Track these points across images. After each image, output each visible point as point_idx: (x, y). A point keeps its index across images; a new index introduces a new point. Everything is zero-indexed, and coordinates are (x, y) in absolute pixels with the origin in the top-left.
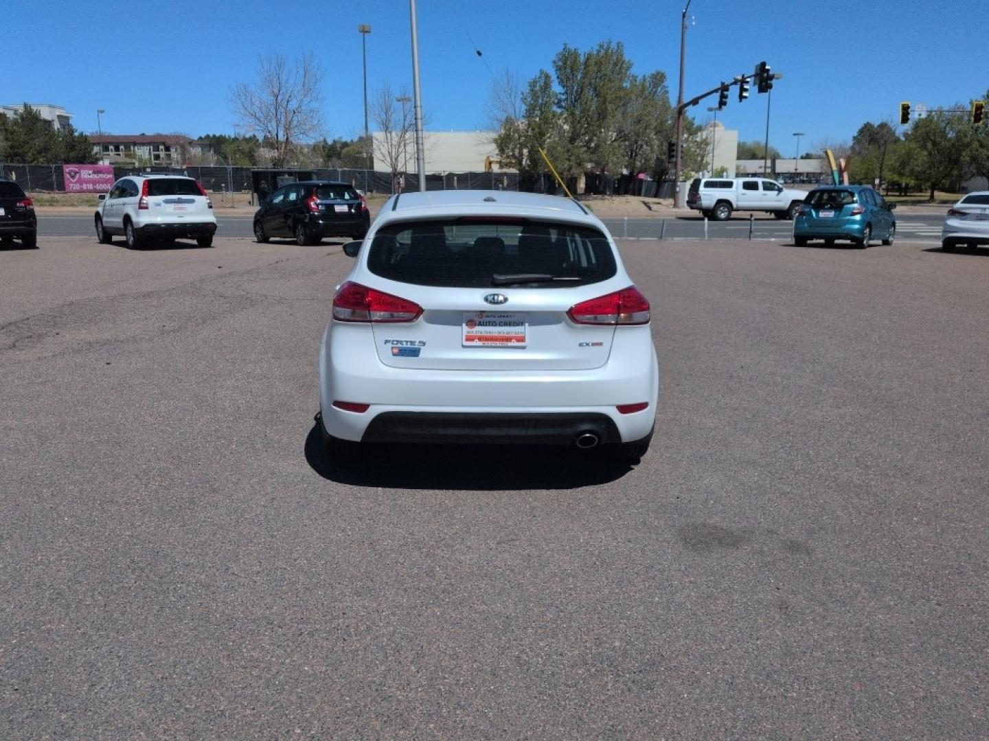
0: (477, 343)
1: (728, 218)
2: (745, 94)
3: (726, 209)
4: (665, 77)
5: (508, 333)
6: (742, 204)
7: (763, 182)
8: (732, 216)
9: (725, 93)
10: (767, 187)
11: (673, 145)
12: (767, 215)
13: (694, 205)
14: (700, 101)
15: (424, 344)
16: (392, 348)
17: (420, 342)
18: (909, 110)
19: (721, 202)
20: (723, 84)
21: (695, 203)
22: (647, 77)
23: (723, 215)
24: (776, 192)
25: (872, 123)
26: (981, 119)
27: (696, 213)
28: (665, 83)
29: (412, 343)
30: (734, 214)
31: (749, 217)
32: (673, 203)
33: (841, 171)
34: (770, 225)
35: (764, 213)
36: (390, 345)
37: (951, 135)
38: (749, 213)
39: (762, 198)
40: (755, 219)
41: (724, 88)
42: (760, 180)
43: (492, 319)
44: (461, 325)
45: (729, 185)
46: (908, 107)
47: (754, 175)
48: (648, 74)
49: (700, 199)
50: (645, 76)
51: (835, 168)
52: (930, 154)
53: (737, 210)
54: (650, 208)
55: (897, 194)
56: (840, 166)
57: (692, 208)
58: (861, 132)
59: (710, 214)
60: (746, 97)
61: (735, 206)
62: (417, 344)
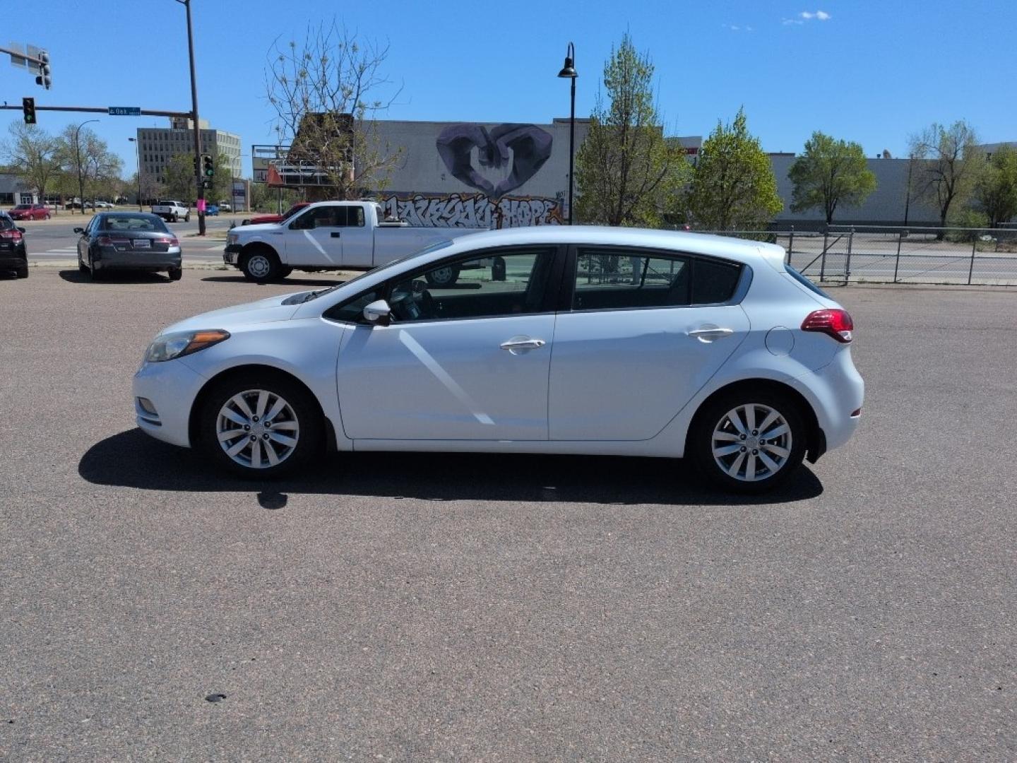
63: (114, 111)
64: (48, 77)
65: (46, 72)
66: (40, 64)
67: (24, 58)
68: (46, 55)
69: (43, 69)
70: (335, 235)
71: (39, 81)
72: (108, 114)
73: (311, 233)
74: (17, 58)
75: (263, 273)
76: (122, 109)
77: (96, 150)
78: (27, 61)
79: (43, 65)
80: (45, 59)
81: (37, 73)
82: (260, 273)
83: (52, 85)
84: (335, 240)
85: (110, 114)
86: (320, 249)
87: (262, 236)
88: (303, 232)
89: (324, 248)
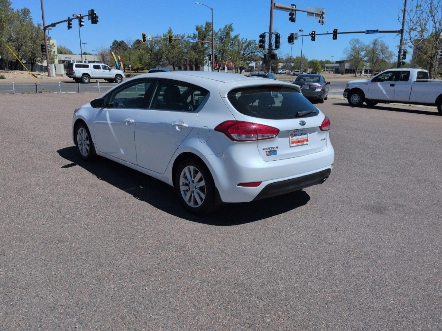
0: (295, 144)
1: (89, 82)
2: (82, 24)
3: (87, 78)
4: (29, 11)
5: (303, 138)
6: (94, 76)
7: (102, 65)
8: (90, 81)
9: (70, 22)
10: (105, 68)
11: (44, 46)
12: (104, 81)
13: (71, 76)
14: (56, 25)
15: (277, 148)
16: (266, 152)
17: (276, 147)
18: (145, 36)
19: (84, 74)
20: (69, 18)
21: (72, 75)
22: (19, 10)
23: (86, 81)
24: (109, 70)
25: (117, 41)
26: (172, 42)
27: (72, 80)
28: (30, 15)
29: (274, 148)
30: (91, 80)
31: (96, 82)
32: (47, 74)
33: (119, 61)
34: (106, 85)
35: (104, 80)
36: (265, 150)
37: (157, 48)
38: (96, 80)
39: (102, 73)
40: (99, 83)
41: (69, 21)
42: (101, 65)
43: (298, 133)
44: (289, 137)
45: (87, 66)
46: (145, 35)
47: (98, 62)
48: (20, 9)
49: (74, 73)
50: (18, 10)
51: (116, 60)
52: (151, 55)
53: (92, 78)
54: (36, 77)
55: (134, 71)
56: (119, 59)
57: (70, 77)
58: (113, 44)
59: (79, 80)
60: (83, 25)
61: (91, 77)
62: (275, 148)
63: (368, 32)
64: (323, 20)
65: (323, 18)
66: (320, 15)
67: (313, 13)
68: (324, 11)
69: (321, 17)
70: (392, 85)
71: (319, 22)
72: (365, 33)
73: (381, 84)
74: (310, 14)
75: (356, 102)
76: (371, 31)
77: (384, 49)
78: (314, 14)
79: (322, 15)
80: (323, 13)
81: (319, 19)
82: (355, 102)
83: (325, 23)
84: (392, 88)
85: (366, 34)
86: (384, 92)
87: (358, 85)
88: (377, 84)
89: (386, 92)
